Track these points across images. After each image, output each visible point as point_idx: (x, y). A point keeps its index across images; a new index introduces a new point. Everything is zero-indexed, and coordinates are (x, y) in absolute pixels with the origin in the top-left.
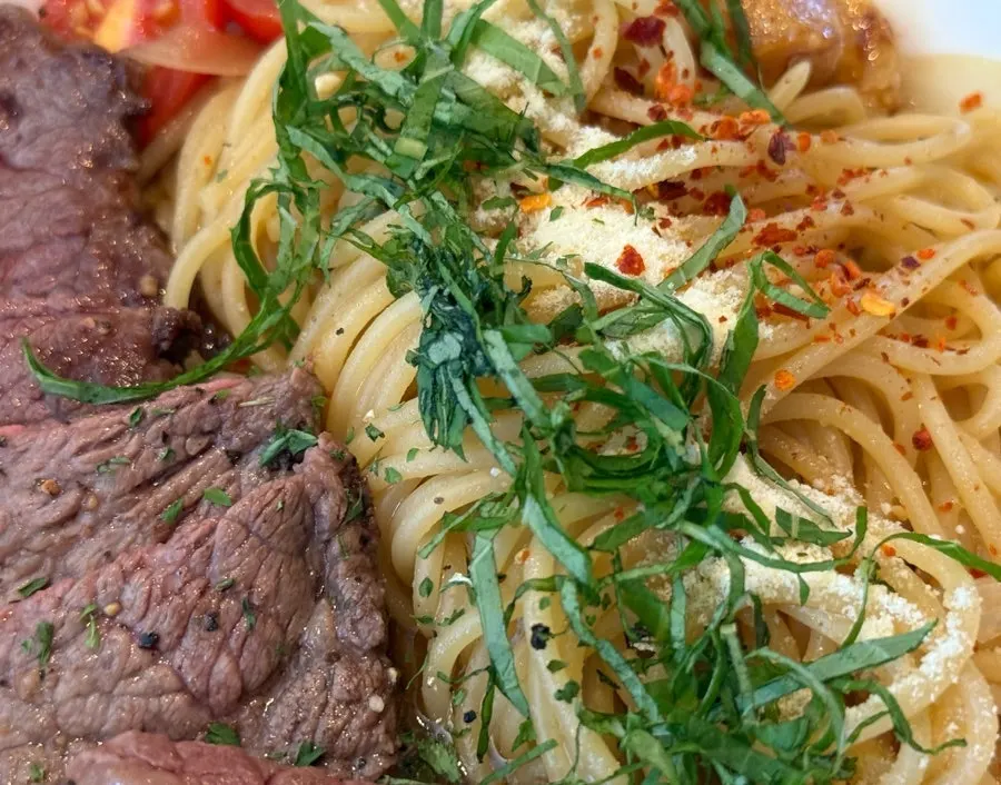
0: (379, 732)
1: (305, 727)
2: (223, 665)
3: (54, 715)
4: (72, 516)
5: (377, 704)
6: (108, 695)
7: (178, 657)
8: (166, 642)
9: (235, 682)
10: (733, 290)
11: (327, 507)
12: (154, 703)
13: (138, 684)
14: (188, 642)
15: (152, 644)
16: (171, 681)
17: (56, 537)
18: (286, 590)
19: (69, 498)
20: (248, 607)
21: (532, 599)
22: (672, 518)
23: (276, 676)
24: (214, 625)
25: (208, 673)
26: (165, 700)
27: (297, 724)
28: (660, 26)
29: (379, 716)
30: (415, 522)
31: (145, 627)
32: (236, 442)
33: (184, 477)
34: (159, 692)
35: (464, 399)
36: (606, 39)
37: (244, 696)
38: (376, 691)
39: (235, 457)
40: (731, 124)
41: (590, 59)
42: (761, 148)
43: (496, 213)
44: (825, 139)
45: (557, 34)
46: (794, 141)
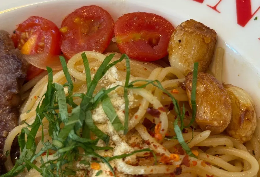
28: (160, 113)
36: (141, 113)
40: (166, 158)
41: (134, 118)
42: (172, 169)
43: (83, 165)
44: (202, 164)
45: (126, 106)
46: (191, 162)
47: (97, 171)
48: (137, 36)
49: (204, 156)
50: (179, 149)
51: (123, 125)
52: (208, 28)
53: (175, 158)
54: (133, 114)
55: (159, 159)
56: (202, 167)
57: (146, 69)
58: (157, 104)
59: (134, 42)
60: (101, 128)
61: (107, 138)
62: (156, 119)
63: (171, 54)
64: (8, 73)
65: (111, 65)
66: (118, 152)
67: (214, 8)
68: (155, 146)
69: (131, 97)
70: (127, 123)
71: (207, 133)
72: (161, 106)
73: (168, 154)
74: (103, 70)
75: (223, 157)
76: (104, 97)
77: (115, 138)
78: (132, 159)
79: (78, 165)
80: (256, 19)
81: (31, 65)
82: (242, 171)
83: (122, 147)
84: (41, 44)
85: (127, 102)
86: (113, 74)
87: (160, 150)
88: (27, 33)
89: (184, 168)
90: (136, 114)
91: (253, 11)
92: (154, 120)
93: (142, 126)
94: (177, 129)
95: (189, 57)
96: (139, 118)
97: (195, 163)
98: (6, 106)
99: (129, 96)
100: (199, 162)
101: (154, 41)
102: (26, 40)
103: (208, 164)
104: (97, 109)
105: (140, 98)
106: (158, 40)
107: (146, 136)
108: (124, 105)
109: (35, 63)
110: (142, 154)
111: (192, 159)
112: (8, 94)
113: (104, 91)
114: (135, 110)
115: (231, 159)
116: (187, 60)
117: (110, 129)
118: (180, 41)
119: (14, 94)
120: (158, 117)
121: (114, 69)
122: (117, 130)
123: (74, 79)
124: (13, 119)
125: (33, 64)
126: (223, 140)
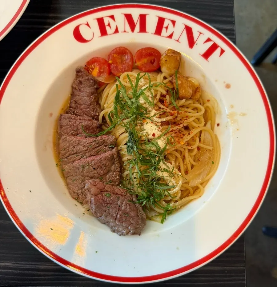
0: (118, 180)
1: (110, 178)
2: (102, 172)
3: (84, 174)
4: (87, 150)
5: (118, 177)
6: (90, 173)
7: (97, 170)
8: (96, 169)
9: (103, 173)
10: (165, 141)
11: (115, 156)
12: (94, 174)
13: (93, 172)
14: (98, 169)
15: (94, 169)
16: (96, 172)
17: (85, 152)
18: (109, 165)
19: (86, 148)
20: (105, 166)
21: (135, 174)
22: (151, 169)
23: (108, 173)
24: (101, 168)
25: (100, 172)
26: (96, 174)
27: (109, 178)
28: (166, 96)
29: (118, 179)
30: (125, 159)
31: (94, 167)
32: (106, 145)
33: (99, 148)
34: (95, 173)
35: (131, 150)
36: (158, 97)
37: (104, 174)
38: (118, 176)
39: (105, 146)
40: (171, 113)
41: (156, 99)
42: (174, 117)
43: (140, 122)
44: (184, 113)
45: (152, 95)
46: (180, 113)
47: (146, 123)
48: (145, 60)
49: (183, 109)
50: (174, 108)
51: (152, 103)
52: (177, 52)
53: (175, 112)
54: (155, 98)
55: (168, 114)
56: (184, 114)
57: (153, 76)
58: (164, 93)
59: (145, 64)
60: (144, 106)
61: (146, 110)
62: (164, 98)
63: (162, 67)
64: (90, 87)
65: (141, 78)
66: (152, 114)
67: (178, 41)
68: (166, 109)
69: (153, 91)
70: (153, 102)
71: (184, 100)
72: (166, 93)
73: (172, 112)
74: (138, 80)
75: (190, 108)
76: (142, 93)
77: (150, 109)
78: (158, 116)
79: (138, 122)
80: (197, 44)
81: (100, 82)
82: (197, 112)
83: (153, 112)
84: (102, 70)
85: (152, 93)
86: (142, 82)
87: (168, 110)
88: (93, 66)
89: (178, 115)
90: (156, 98)
91: (195, 41)
92: (163, 99)
93: (159, 102)
94: (173, 101)
95: (171, 67)
96: (158, 99)
97: (181, 113)
98: (94, 102)
99: (152, 90)
100: (183, 112)
101: (153, 61)
102: (93, 69)
103: (186, 112)
104: (140, 99)
105: (156, 91)
106: (154, 60)
107: (162, 106)
108: (151, 95)
109: (102, 80)
110: (161, 113)
111: (180, 111)
112: (94, 96)
113: (142, 90)
114: (156, 96)
115: (193, 108)
116: (170, 69)
117: (147, 106)
118: (166, 61)
119: (96, 96)
120: (165, 97)
121: (142, 80)
122: (150, 106)
123: (125, 86)
124: (99, 107)
125: (101, 81)
126: (190, 102)
